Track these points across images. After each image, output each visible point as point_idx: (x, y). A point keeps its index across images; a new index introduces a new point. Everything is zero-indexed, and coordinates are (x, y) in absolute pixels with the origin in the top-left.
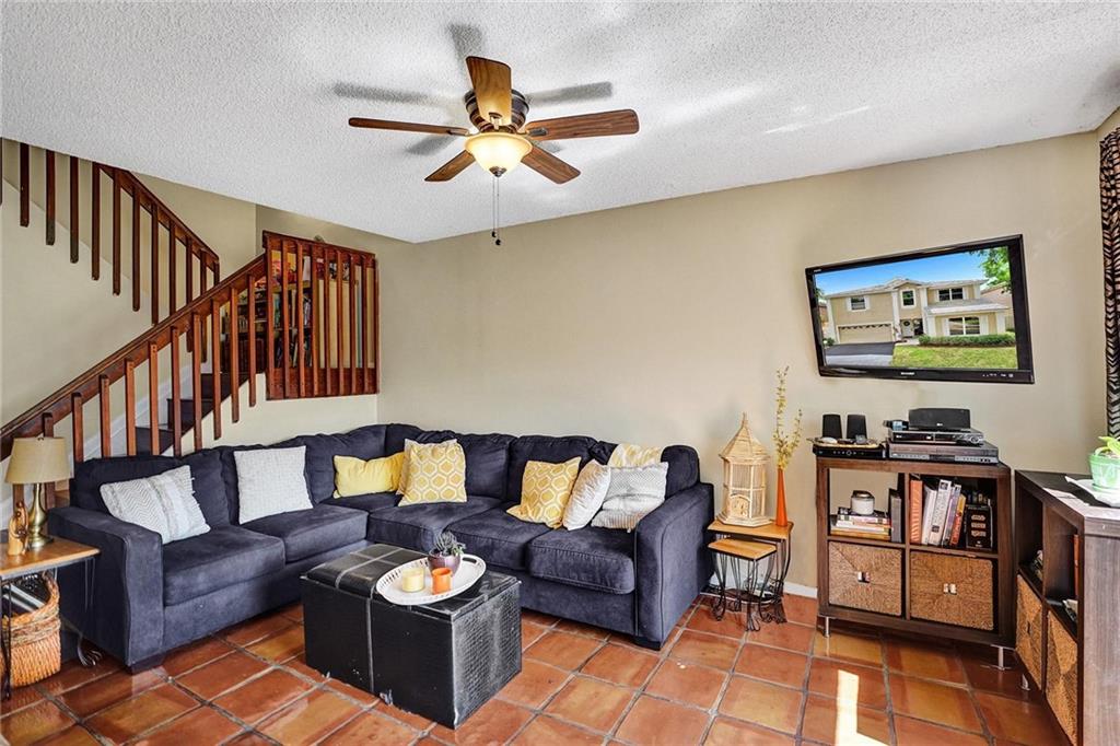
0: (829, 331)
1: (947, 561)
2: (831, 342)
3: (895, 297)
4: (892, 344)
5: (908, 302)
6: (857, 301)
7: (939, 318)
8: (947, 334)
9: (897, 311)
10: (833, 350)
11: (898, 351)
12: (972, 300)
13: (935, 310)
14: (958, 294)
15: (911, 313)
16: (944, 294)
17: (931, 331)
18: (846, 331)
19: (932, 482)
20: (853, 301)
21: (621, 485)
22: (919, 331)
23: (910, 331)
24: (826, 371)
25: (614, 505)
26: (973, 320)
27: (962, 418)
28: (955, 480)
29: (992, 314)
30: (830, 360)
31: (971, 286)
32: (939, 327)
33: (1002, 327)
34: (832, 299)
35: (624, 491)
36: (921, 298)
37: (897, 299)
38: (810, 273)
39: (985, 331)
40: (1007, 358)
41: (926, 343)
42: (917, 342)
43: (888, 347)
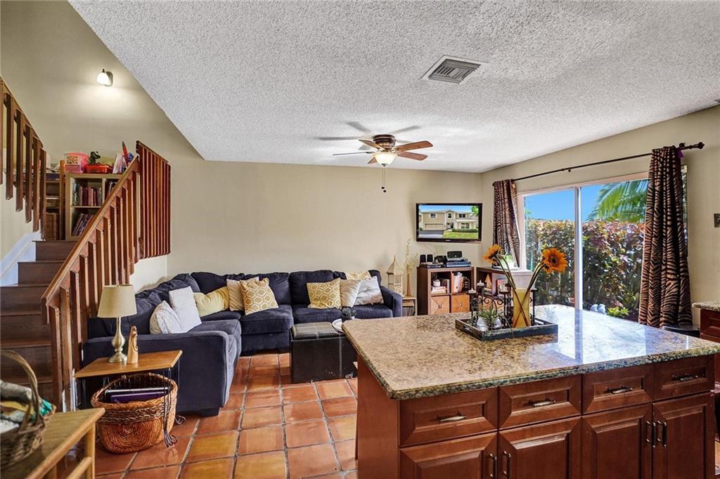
0: (421, 225)
1: (460, 296)
2: (421, 229)
3: (445, 215)
4: (443, 231)
5: (450, 217)
6: (433, 215)
7: (458, 223)
8: (460, 228)
9: (446, 220)
10: (422, 232)
11: (445, 233)
12: (468, 218)
13: (458, 220)
14: (464, 216)
15: (450, 221)
16: (460, 216)
17: (456, 227)
18: (427, 226)
19: (456, 273)
20: (432, 215)
21: (364, 287)
22: (452, 227)
23: (449, 227)
24: (419, 240)
25: (363, 295)
26: (467, 224)
27: (459, 254)
28: (461, 272)
29: (472, 223)
30: (420, 236)
31: (468, 214)
32: (458, 226)
33: (475, 227)
34: (424, 213)
35: (365, 289)
36: (454, 216)
37: (446, 216)
38: (417, 205)
39: (470, 228)
40: (476, 236)
41: (454, 231)
42: (451, 230)
43: (441, 232)
